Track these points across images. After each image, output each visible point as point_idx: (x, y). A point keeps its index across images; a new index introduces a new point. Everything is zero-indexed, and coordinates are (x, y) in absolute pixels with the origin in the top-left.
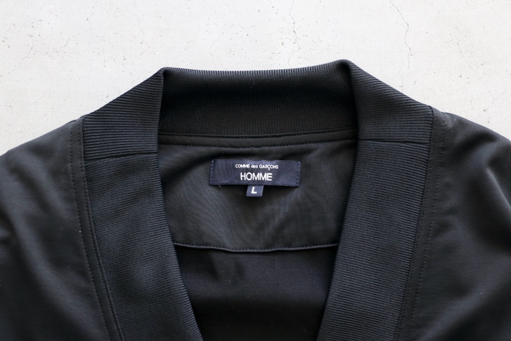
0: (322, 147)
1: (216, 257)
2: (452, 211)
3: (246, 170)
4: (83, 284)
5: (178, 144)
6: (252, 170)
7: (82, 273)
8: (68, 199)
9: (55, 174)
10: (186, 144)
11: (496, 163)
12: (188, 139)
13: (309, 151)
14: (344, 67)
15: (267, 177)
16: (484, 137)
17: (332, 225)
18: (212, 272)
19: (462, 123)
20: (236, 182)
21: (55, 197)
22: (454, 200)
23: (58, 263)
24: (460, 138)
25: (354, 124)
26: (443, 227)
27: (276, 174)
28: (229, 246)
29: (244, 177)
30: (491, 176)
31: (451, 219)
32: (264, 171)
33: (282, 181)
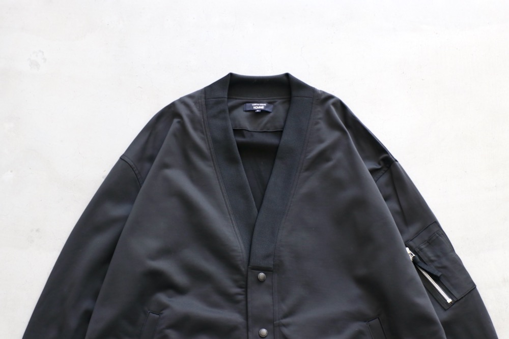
0: (279, 101)
1: (245, 132)
2: (320, 119)
3: (255, 106)
4: (202, 136)
5: (233, 99)
6: (257, 106)
7: (202, 132)
8: (199, 110)
9: (196, 103)
10: (236, 99)
11: (334, 104)
12: (237, 97)
13: (275, 102)
14: (287, 75)
15: (262, 108)
16: (331, 97)
17: (282, 124)
18: (243, 136)
19: (324, 93)
20: (252, 109)
21: (195, 109)
22: (321, 115)
23: (195, 129)
24: (323, 97)
25: (290, 94)
26: (317, 123)
27: (265, 107)
28: (249, 129)
29: (255, 108)
30: (333, 108)
31: (320, 121)
32: (261, 106)
33: (267, 109)
